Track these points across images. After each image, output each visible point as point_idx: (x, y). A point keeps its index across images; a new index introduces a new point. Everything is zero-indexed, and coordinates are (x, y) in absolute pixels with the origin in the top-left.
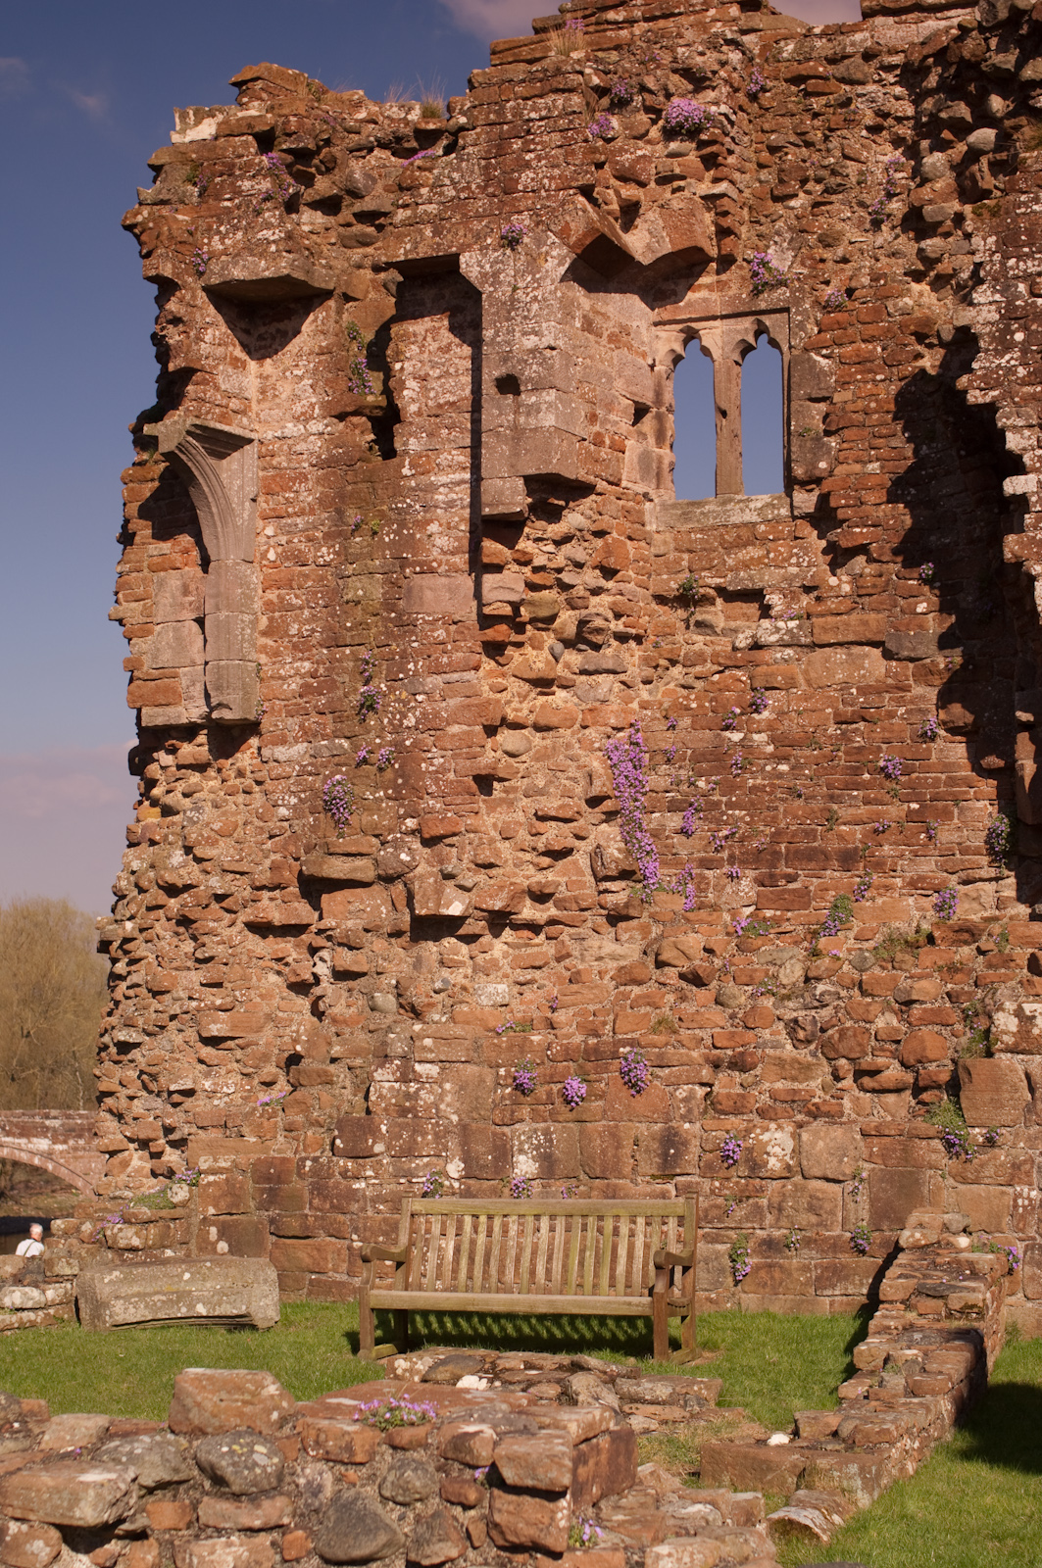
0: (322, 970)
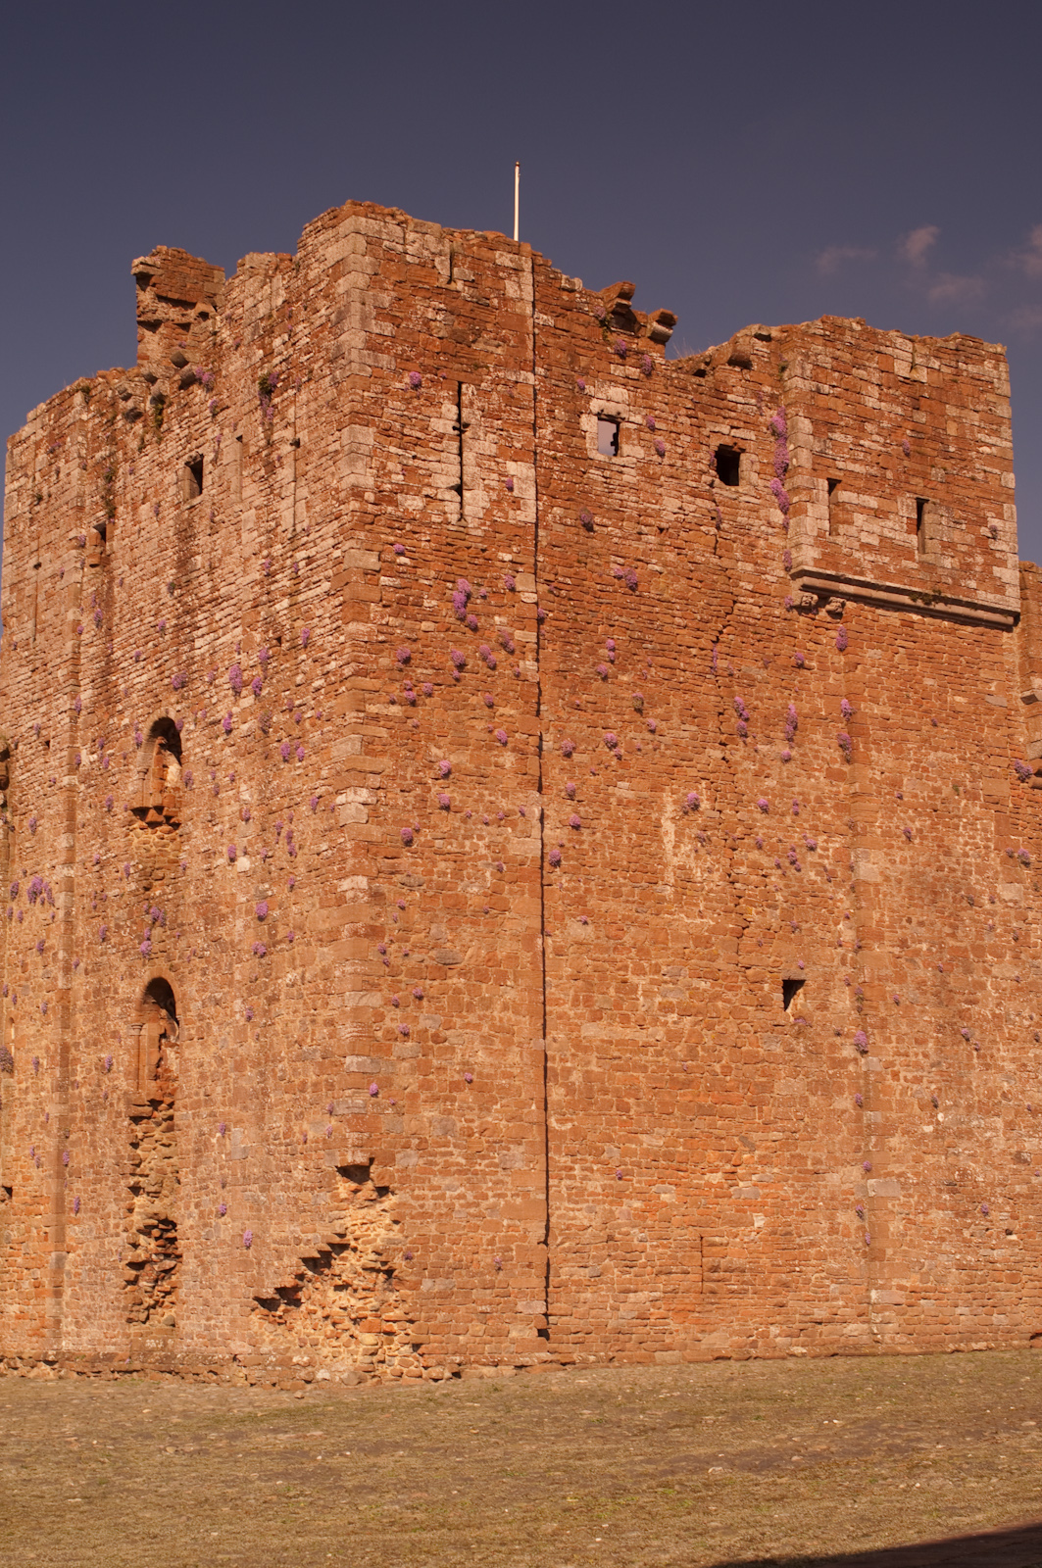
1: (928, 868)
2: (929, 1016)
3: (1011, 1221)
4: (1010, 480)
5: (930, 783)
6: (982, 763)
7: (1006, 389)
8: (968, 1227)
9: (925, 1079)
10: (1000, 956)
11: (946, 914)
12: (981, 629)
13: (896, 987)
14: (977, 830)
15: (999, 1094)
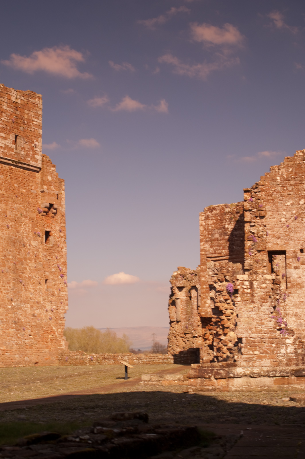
0: (186, 340)
1: (13, 236)
2: (11, 276)
3: (31, 332)
4: (41, 131)
5: (14, 213)
6: (29, 208)
7: (41, 107)
8: (19, 333)
9: (9, 294)
10: (31, 261)
11: (17, 249)
12: (30, 172)
13: (3, 268)
14: (26, 226)
15: (29, 298)
